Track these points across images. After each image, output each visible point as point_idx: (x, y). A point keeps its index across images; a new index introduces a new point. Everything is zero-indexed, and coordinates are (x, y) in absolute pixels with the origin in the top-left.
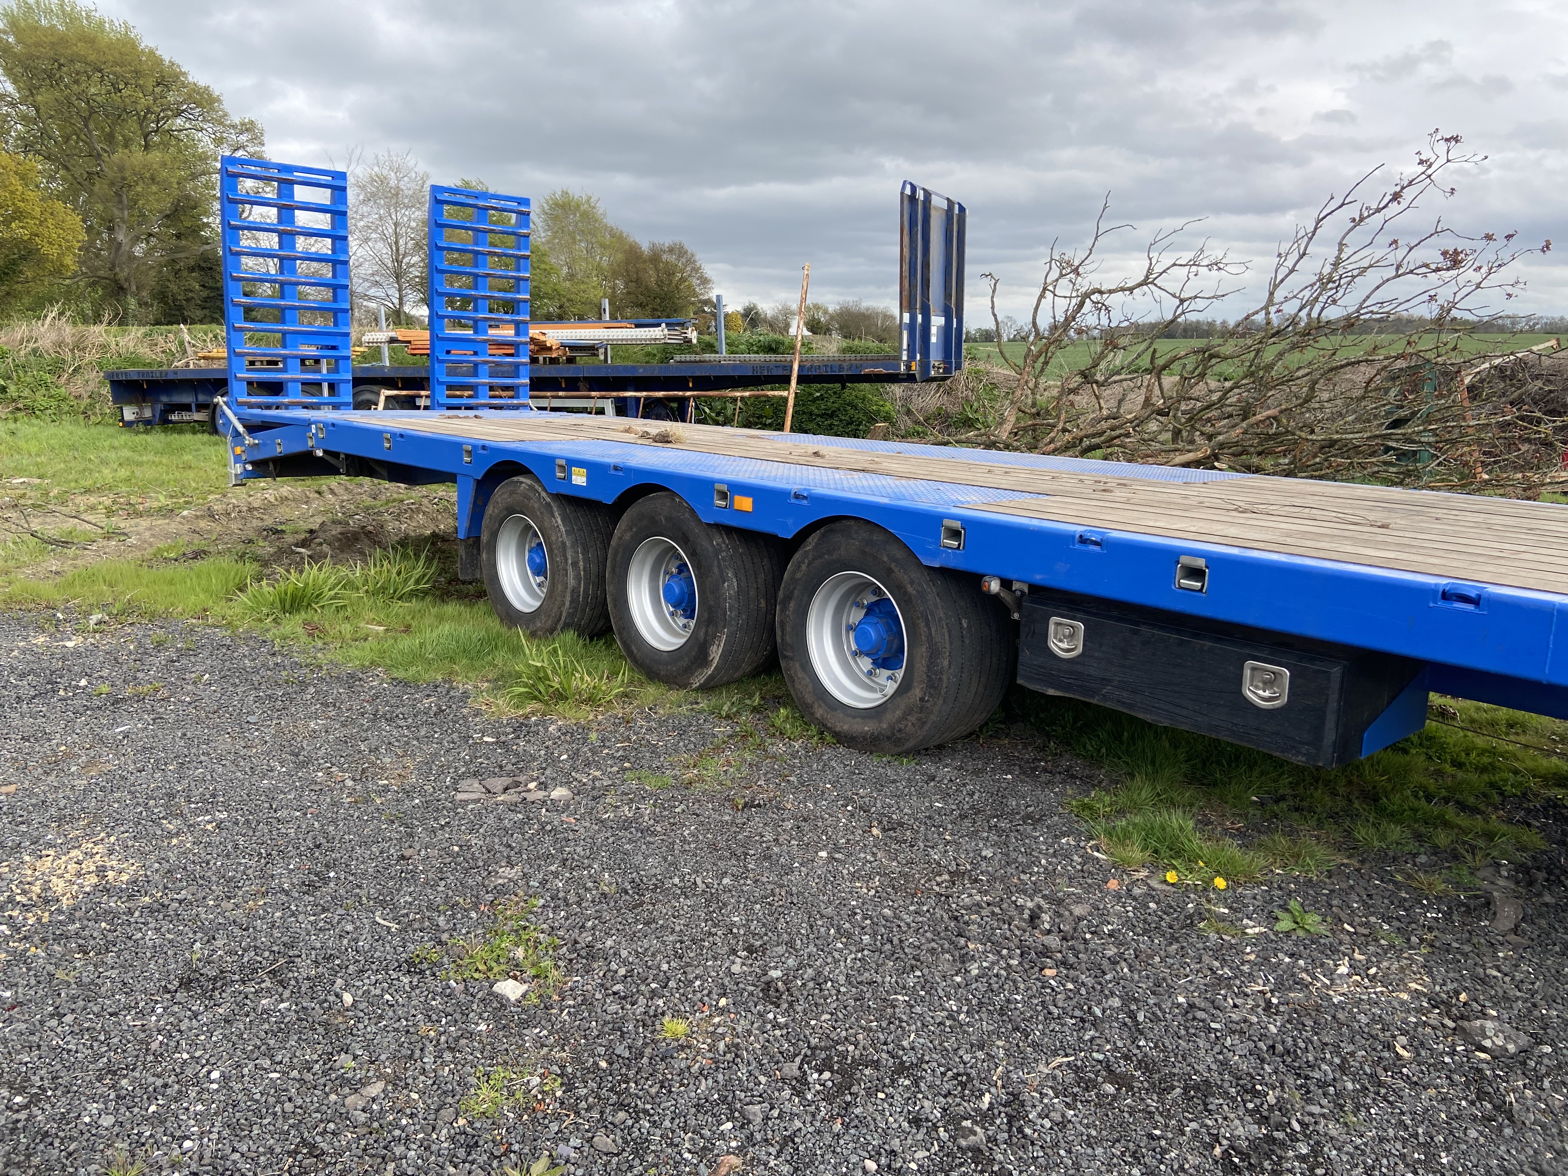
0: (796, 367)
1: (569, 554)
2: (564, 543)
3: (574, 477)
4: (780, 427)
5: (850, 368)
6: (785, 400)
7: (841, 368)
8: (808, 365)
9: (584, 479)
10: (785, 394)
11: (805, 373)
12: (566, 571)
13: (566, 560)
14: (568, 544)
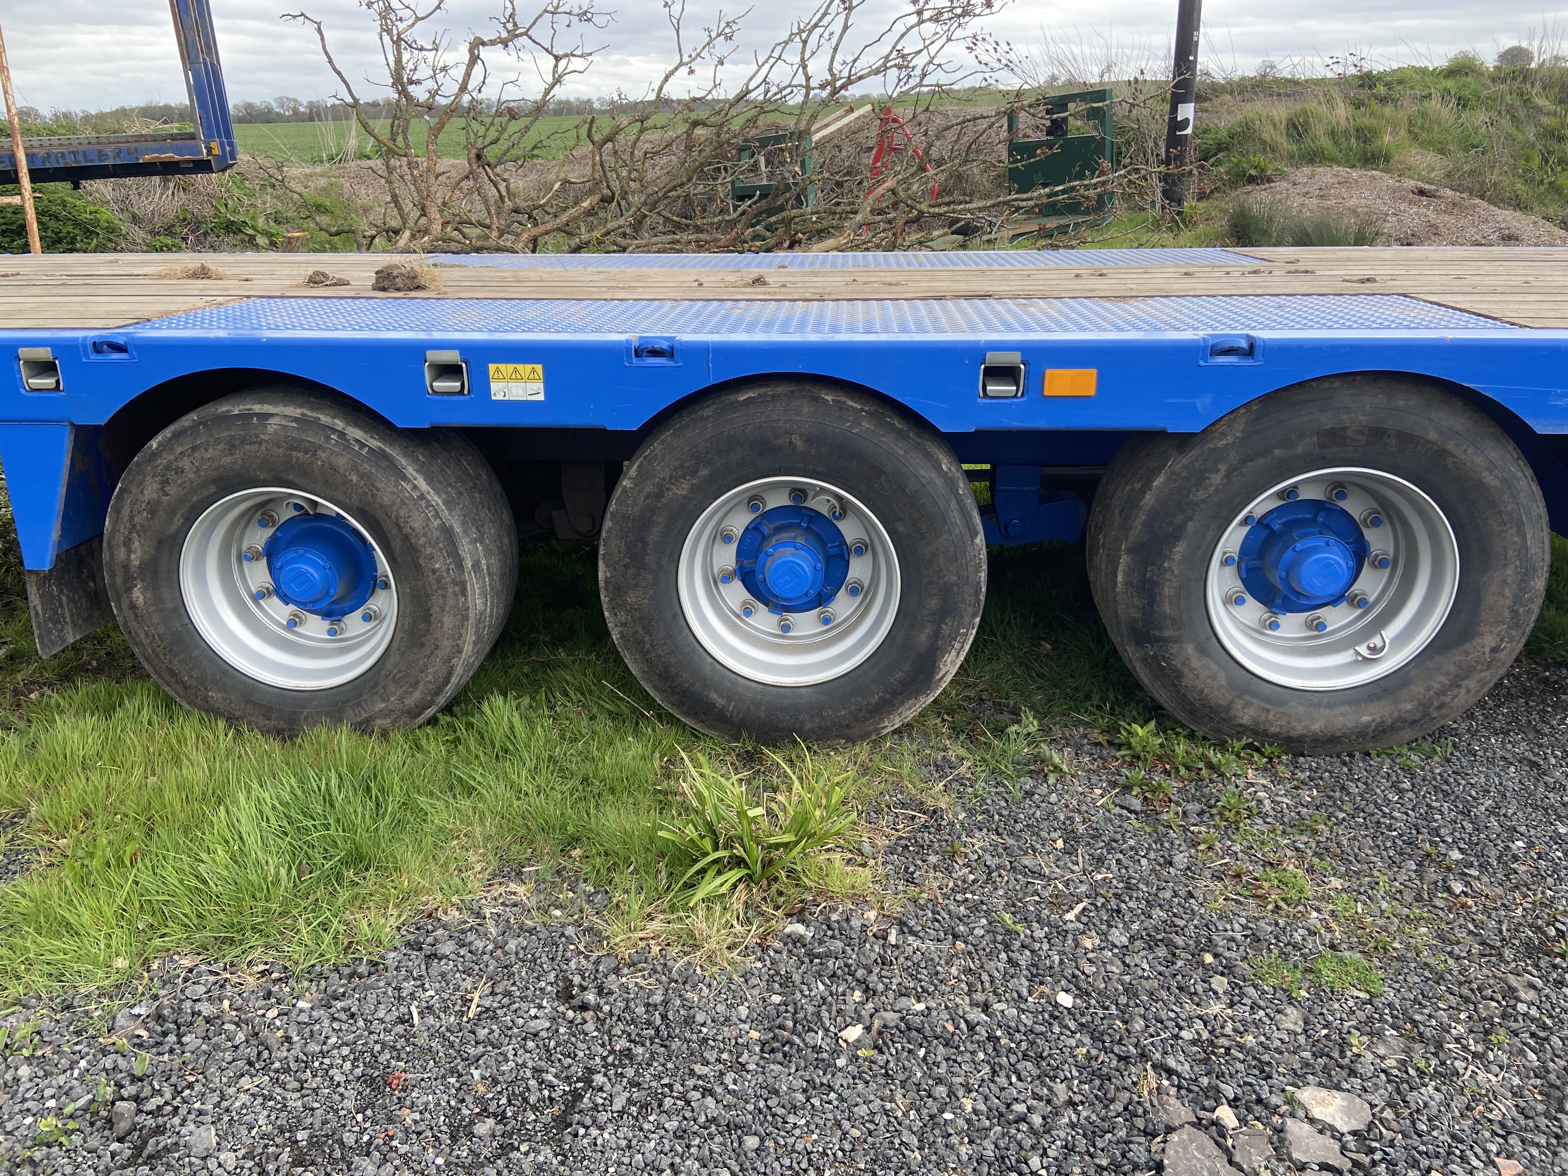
0: (21, 156)
1: (465, 548)
2: (447, 532)
3: (494, 386)
4: (25, 249)
5: (118, 154)
6: (19, 210)
7: (101, 154)
8: (42, 152)
9: (539, 386)
10: (16, 200)
11: (39, 166)
12: (462, 585)
13: (459, 563)
14: (458, 529)
